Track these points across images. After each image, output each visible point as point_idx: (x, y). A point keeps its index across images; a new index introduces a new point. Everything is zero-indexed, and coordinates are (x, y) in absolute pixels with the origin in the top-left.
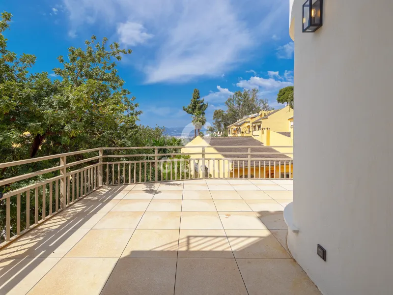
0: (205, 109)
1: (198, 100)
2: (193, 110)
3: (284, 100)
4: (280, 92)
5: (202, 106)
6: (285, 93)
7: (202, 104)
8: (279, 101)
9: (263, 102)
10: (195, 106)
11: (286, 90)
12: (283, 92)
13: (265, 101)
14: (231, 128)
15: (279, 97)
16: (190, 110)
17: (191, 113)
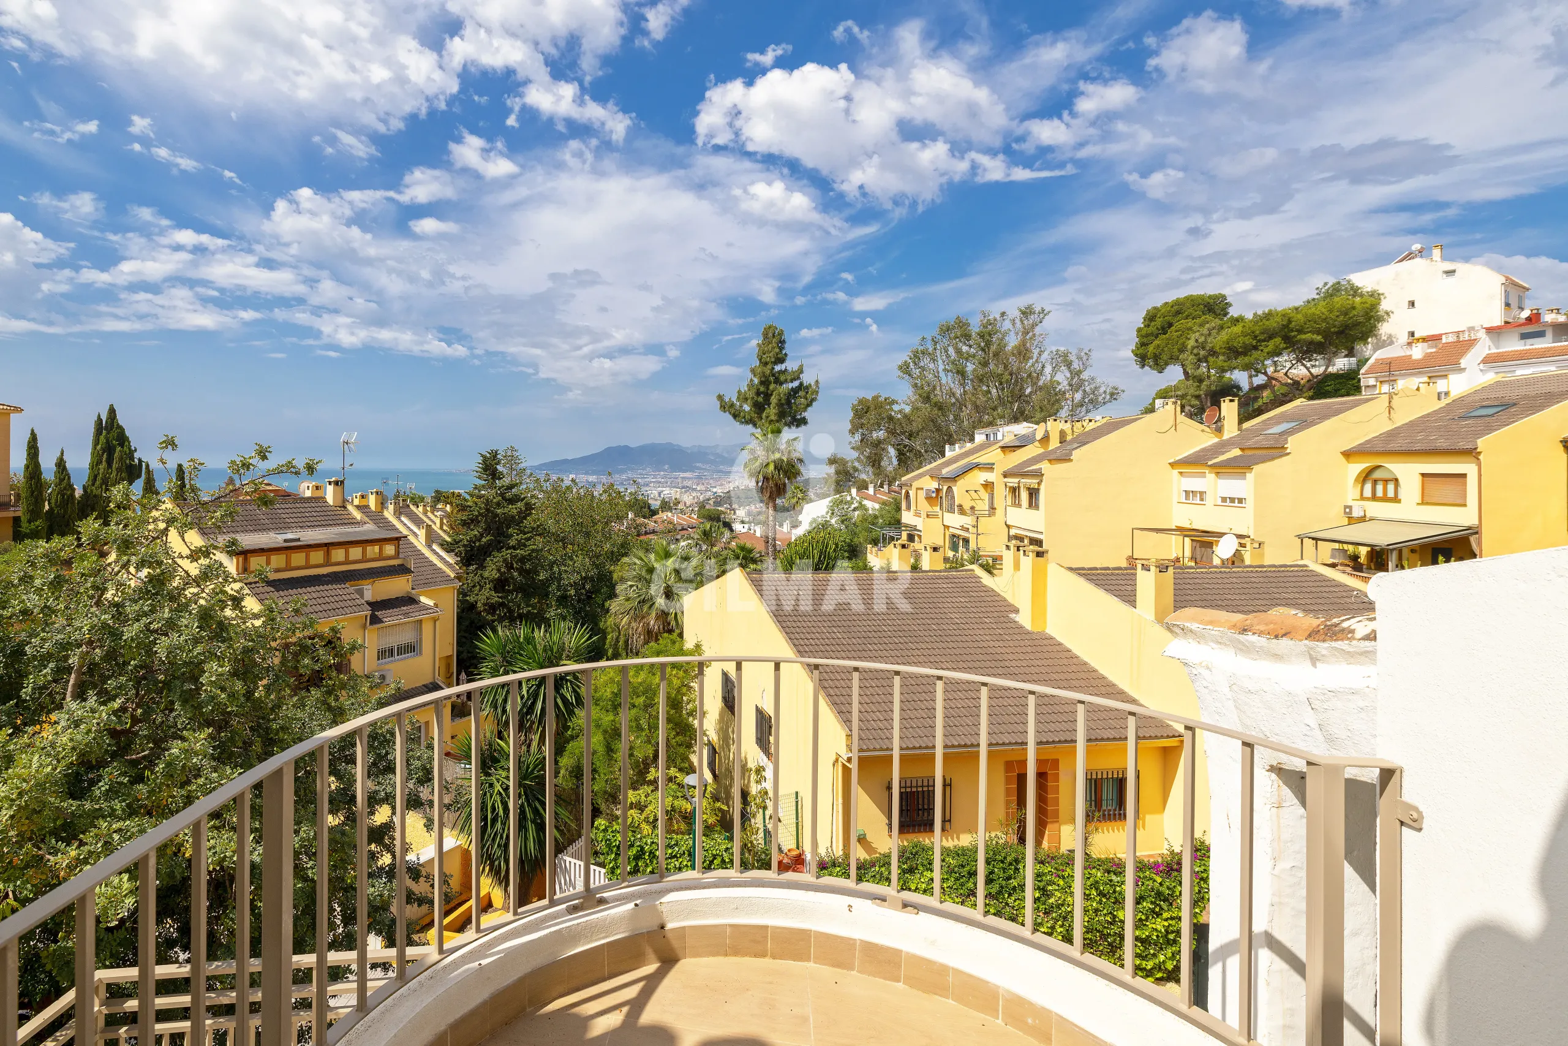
0: (809, 405)
1: (778, 368)
2: (759, 408)
3: (1165, 357)
4: (1151, 317)
5: (795, 391)
6: (1170, 325)
7: (796, 384)
8: (1142, 359)
9: (1069, 365)
10: (767, 396)
11: (1178, 313)
12: (1159, 322)
13: (1079, 358)
14: (915, 484)
15: (1143, 344)
16: (747, 408)
17: (751, 420)
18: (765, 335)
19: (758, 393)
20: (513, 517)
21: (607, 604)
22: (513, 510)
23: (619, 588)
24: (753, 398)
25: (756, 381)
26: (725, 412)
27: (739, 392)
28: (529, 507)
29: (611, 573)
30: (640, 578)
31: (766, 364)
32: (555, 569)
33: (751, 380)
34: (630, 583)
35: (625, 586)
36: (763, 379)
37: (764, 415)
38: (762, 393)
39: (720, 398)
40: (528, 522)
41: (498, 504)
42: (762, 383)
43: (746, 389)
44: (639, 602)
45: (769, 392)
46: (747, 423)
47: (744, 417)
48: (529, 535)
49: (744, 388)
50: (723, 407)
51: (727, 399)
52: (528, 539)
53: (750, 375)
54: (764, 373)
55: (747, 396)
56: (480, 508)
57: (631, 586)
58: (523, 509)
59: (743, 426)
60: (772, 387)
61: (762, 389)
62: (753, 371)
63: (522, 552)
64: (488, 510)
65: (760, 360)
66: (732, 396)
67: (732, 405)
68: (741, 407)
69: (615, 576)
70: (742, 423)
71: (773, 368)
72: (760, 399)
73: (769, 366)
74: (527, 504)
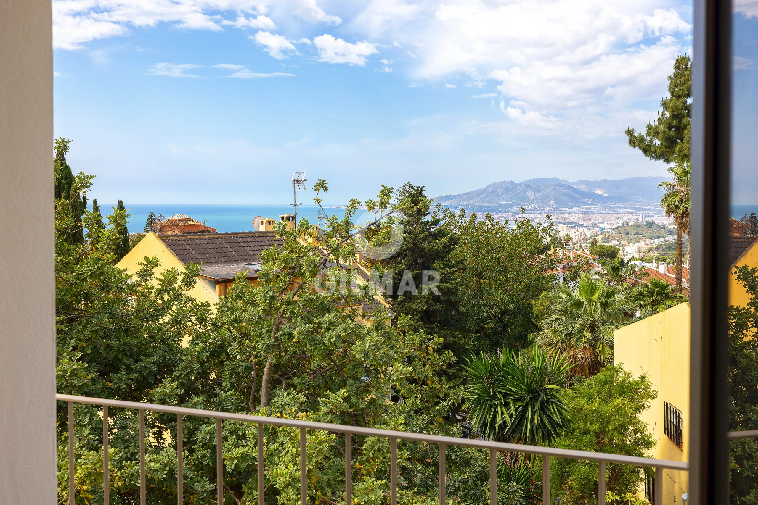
2: (671, 142)
16: (657, 142)
17: (662, 155)
18: (677, 67)
19: (670, 128)
20: (438, 250)
21: (530, 336)
22: (438, 244)
23: (544, 323)
24: (665, 132)
25: (668, 115)
26: (634, 146)
27: (649, 126)
28: (454, 242)
29: (531, 307)
30: (565, 312)
31: (679, 97)
32: (474, 302)
33: (663, 114)
34: (555, 317)
35: (550, 319)
36: (676, 113)
37: (677, 149)
38: (674, 127)
39: (629, 132)
40: (453, 257)
41: (424, 239)
42: (673, 116)
43: (657, 123)
44: (566, 335)
45: (682, 126)
46: (657, 158)
47: (655, 152)
48: (455, 269)
49: (654, 123)
50: (632, 143)
51: (636, 134)
52: (453, 273)
53: (661, 110)
54: (676, 106)
55: (659, 130)
56: (408, 242)
57: (556, 320)
58: (448, 244)
59: (653, 161)
60: (684, 121)
61: (675, 123)
62: (665, 104)
63: (448, 285)
64: (415, 244)
65: (672, 93)
66: (641, 130)
67: (642, 140)
68: (651, 141)
69: (537, 310)
70: (652, 157)
71: (686, 101)
72: (673, 133)
73: (681, 100)
74: (451, 239)
